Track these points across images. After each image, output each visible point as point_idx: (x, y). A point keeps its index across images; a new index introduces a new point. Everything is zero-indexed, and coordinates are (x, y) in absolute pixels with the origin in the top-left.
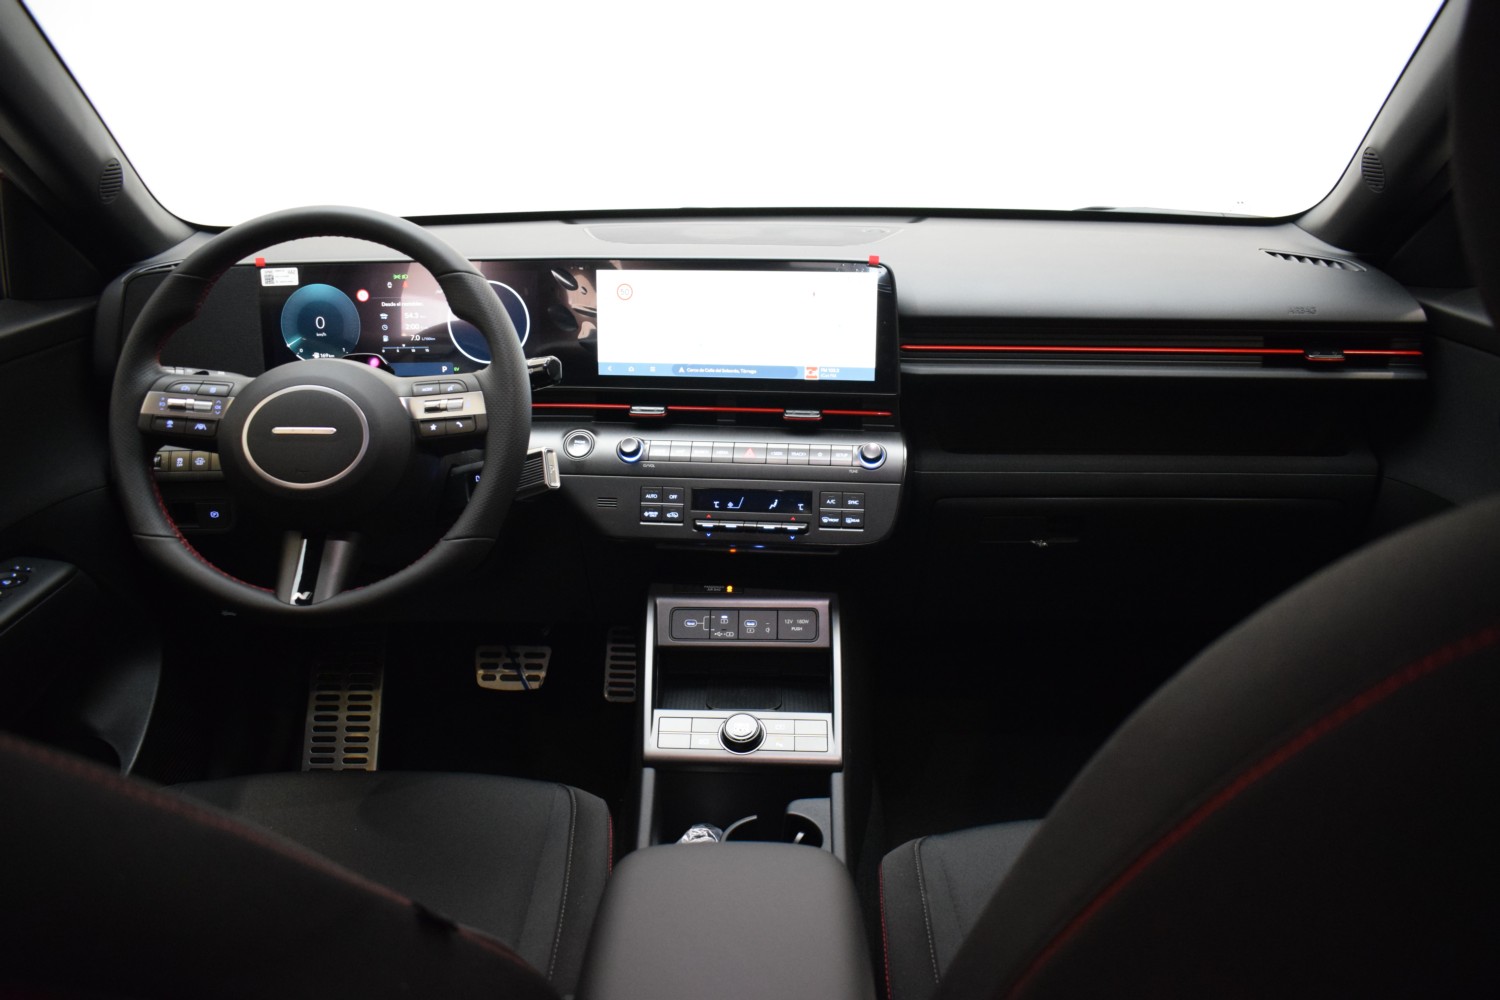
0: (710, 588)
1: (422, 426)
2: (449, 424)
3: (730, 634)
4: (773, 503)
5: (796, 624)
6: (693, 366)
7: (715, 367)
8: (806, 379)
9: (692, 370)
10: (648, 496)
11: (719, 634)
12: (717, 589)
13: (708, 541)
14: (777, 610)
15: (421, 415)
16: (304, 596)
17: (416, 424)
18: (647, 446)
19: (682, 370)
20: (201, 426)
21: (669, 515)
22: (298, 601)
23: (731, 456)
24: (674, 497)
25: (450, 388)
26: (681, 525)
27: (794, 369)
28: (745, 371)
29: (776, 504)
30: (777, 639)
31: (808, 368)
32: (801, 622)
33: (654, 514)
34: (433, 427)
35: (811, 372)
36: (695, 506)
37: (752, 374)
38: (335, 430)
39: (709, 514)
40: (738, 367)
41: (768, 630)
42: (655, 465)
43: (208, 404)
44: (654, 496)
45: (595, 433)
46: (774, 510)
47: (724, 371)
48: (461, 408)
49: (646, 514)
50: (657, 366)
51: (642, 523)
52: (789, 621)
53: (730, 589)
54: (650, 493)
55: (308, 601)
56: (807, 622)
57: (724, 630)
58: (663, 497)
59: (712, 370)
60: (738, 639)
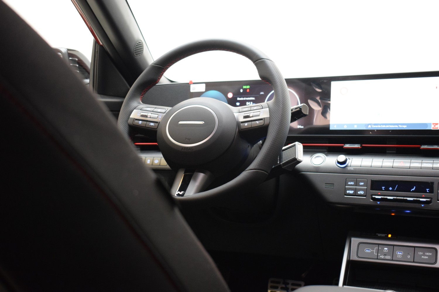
0: (379, 235)
1: (241, 124)
2: (253, 122)
3: (388, 257)
4: (413, 189)
5: (424, 255)
6: (375, 125)
7: (386, 124)
8: (432, 129)
9: (374, 126)
10: (349, 183)
11: (382, 257)
12: (383, 235)
13: (378, 206)
14: (415, 247)
15: (241, 119)
16: (181, 193)
17: (238, 124)
18: (350, 161)
19: (370, 126)
20: (152, 124)
21: (359, 193)
22: (178, 195)
23: (392, 165)
24: (362, 184)
25: (255, 108)
26: (365, 197)
27: (426, 125)
28: (401, 126)
29: (414, 189)
30: (414, 262)
31: (433, 124)
32: (427, 254)
33: (351, 192)
34: (246, 124)
35: (435, 126)
36: (372, 189)
37: (405, 127)
38: (204, 122)
39: (379, 192)
40: (398, 124)
41: (409, 257)
42: (354, 168)
43: (156, 116)
44: (352, 183)
45: (326, 155)
46: (413, 191)
47: (390, 126)
48: (259, 115)
49: (348, 192)
50: (358, 125)
51: (345, 196)
52: (421, 253)
53: (390, 236)
54: (351, 182)
55: (182, 195)
56: (431, 254)
57: (385, 255)
58: (356, 184)
59: (384, 126)
60: (392, 260)
